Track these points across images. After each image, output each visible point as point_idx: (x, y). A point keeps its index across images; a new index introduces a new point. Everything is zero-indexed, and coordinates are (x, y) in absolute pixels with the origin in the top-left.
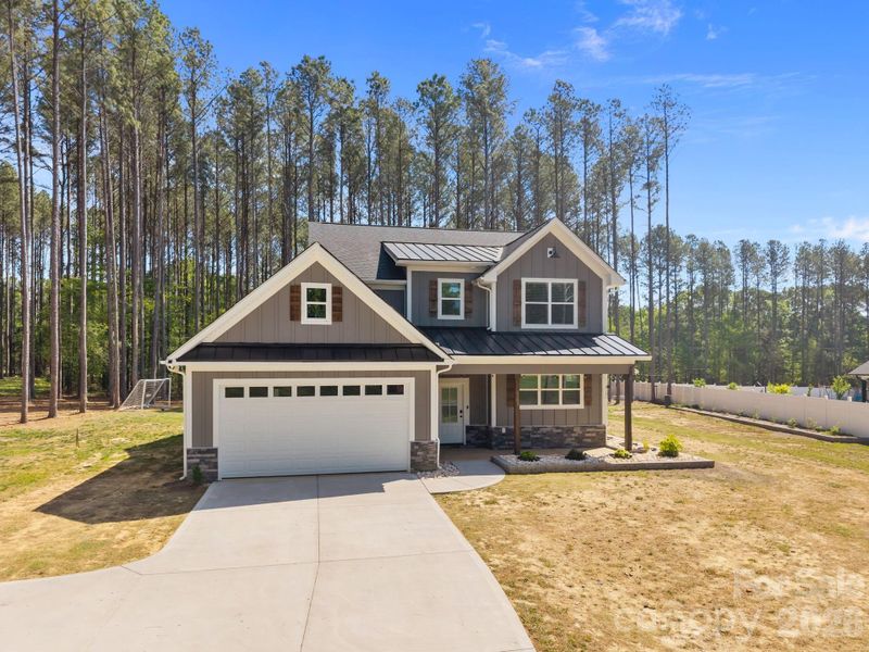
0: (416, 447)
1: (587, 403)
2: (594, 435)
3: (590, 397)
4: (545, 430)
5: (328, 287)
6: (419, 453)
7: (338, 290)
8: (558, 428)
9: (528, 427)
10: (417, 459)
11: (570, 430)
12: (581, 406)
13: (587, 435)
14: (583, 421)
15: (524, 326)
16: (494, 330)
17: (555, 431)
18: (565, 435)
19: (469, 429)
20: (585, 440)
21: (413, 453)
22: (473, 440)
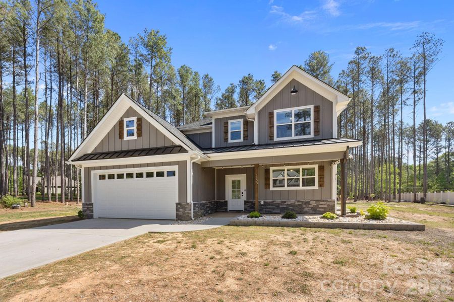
0: (179, 206)
1: (321, 185)
2: (325, 206)
3: (323, 181)
4: (289, 203)
5: (135, 119)
6: (180, 210)
7: (140, 120)
8: (298, 201)
9: (279, 201)
10: (180, 213)
11: (308, 203)
12: (316, 187)
13: (320, 206)
14: (318, 197)
15: (276, 139)
16: (257, 143)
17: (297, 203)
18: (304, 206)
19: (246, 202)
20: (318, 209)
21: (177, 210)
22: (248, 209)
